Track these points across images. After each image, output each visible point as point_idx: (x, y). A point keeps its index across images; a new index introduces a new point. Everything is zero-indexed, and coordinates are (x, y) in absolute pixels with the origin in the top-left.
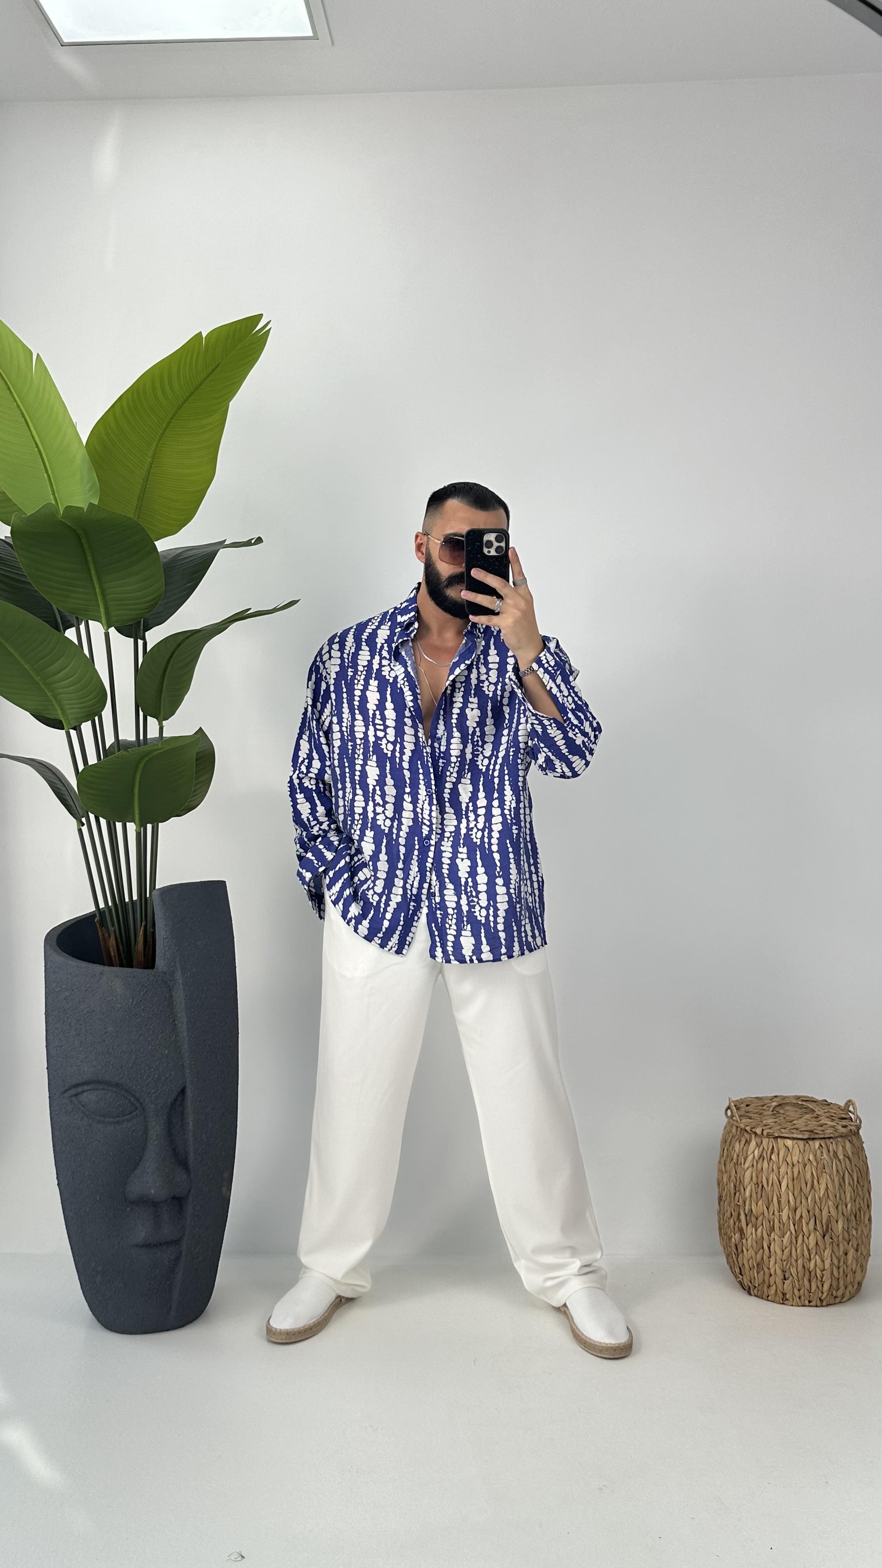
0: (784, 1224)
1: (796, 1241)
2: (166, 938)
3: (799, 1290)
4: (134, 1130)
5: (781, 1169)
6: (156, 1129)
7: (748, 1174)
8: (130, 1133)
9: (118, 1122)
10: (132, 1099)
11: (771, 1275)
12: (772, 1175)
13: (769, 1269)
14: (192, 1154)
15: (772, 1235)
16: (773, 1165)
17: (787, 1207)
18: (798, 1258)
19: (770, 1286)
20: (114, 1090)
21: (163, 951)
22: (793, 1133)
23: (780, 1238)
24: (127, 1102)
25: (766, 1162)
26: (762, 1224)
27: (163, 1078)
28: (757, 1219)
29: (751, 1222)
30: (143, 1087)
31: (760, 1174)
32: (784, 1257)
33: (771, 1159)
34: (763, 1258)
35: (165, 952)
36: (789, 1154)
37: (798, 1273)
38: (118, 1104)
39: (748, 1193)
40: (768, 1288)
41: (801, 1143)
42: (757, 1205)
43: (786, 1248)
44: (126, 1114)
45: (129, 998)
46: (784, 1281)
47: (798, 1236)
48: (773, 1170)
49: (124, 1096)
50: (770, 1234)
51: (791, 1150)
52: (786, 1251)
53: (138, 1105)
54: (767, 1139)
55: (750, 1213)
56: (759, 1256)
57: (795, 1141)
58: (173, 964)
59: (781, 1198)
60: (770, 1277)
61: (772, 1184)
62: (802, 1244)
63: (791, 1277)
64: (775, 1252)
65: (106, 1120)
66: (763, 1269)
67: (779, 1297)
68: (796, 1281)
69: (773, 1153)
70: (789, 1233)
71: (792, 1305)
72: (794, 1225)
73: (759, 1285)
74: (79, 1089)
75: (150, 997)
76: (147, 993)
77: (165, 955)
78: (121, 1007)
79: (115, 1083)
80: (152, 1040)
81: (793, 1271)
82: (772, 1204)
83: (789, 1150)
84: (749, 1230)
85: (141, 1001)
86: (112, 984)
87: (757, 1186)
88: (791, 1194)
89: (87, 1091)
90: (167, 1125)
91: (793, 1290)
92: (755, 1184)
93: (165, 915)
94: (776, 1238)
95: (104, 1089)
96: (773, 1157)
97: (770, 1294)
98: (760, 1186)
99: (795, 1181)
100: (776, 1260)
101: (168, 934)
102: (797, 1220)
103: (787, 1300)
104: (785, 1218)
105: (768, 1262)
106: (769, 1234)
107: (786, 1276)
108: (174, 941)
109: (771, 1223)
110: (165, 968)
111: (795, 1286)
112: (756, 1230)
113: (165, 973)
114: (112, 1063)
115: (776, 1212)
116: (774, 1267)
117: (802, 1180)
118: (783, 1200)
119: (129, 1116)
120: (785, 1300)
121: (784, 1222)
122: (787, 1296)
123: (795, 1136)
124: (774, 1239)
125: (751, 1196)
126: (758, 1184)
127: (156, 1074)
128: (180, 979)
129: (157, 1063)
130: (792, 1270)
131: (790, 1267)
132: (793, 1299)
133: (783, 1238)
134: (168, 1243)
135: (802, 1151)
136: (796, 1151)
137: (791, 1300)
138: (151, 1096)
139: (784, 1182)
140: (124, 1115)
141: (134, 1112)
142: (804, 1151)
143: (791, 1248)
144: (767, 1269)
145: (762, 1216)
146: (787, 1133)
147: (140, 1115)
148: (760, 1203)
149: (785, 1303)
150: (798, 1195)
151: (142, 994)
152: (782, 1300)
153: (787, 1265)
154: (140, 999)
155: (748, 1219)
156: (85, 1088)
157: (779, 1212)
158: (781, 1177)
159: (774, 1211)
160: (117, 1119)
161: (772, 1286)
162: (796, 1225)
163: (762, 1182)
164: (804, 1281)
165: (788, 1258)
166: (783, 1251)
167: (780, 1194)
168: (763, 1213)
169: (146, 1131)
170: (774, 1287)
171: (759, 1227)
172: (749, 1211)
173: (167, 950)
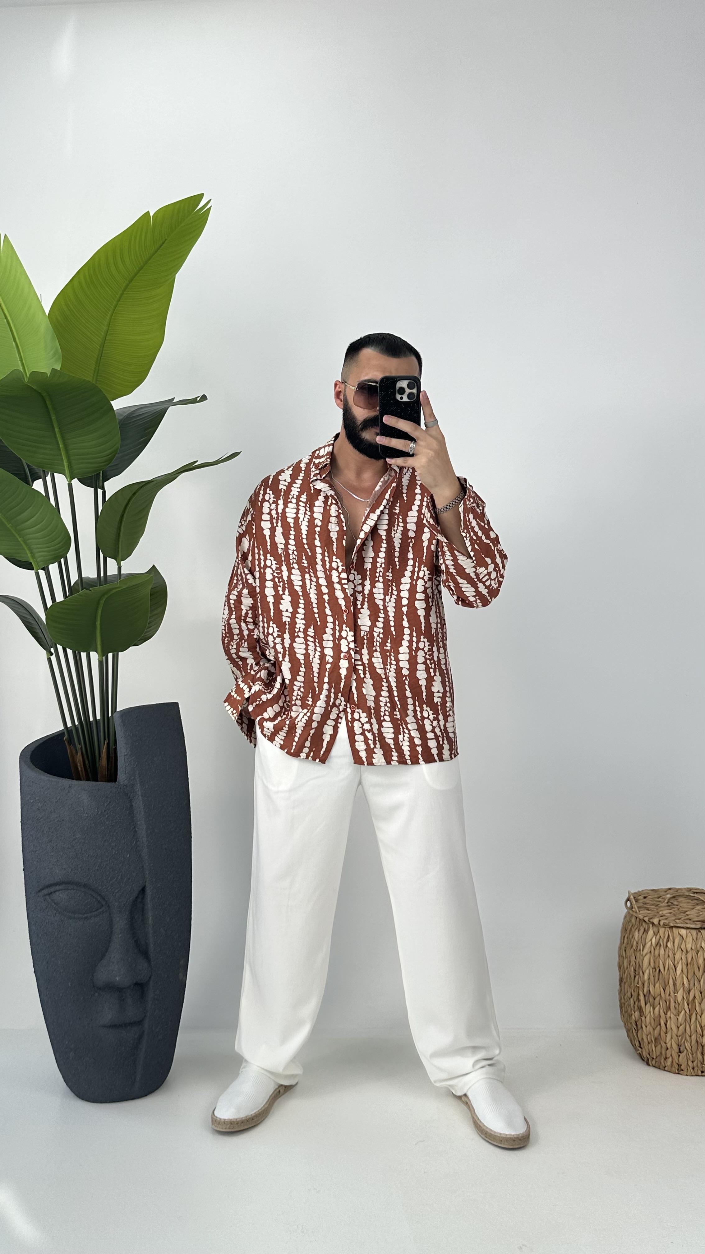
0: (679, 1004)
1: (690, 1019)
2: (126, 755)
3: (693, 1062)
4: (100, 925)
5: (676, 955)
6: (120, 923)
7: (646, 960)
8: (97, 927)
9: (86, 918)
10: (99, 898)
11: (668, 1049)
12: (668, 961)
13: (665, 1043)
14: (152, 946)
15: (669, 1013)
16: (669, 952)
17: (682, 989)
18: (692, 1034)
19: (666, 1058)
20: (83, 890)
21: (124, 766)
22: (687, 924)
23: (676, 1016)
24: (94, 900)
25: (662, 949)
26: (660, 1004)
27: (125, 879)
28: (654, 999)
29: (649, 1002)
30: (108, 887)
31: (657, 960)
32: (680, 1033)
33: (667, 946)
34: (660, 1034)
35: (126, 766)
36: (684, 942)
37: (692, 1047)
38: (86, 902)
39: (646, 977)
40: (665, 1060)
41: (694, 932)
42: (654, 987)
43: (681, 1025)
44: (94, 910)
45: (95, 808)
46: (680, 1054)
47: (692, 1014)
48: (669, 956)
49: (92, 896)
50: (667, 1012)
51: (685, 939)
52: (681, 1028)
53: (104, 903)
54: (664, 929)
55: (647, 995)
56: (657, 1032)
57: (688, 931)
58: (133, 778)
59: (676, 981)
60: (666, 1050)
61: (668, 969)
62: (695, 1022)
63: (685, 1051)
64: (671, 1028)
65: (76, 916)
66: (660, 1043)
67: (675, 1068)
68: (690, 1055)
69: (668, 941)
70: (683, 1012)
71: (687, 1075)
72: (688, 1005)
73: (656, 1058)
74: (52, 889)
75: (113, 807)
76: (111, 804)
77: (126, 769)
78: (88, 816)
79: (83, 884)
80: (116, 845)
81: (688, 1045)
82: (668, 986)
83: (683, 938)
84: (648, 1009)
85: (105, 811)
86: (79, 796)
87: (654, 970)
88: (685, 977)
89: (59, 890)
90: (130, 920)
91: (688, 1062)
92: (652, 969)
93: (125, 735)
94: (672, 1016)
95: (73, 889)
96: (669, 945)
97: (666, 1065)
98: (658, 970)
99: (689, 965)
100: (672, 1035)
101: (128, 751)
102: (690, 1000)
103: (682, 1070)
104: (680, 999)
105: (665, 1036)
106: (665, 1012)
107: (681, 1050)
108: (133, 758)
109: (668, 1003)
110: (126, 781)
111: (690, 1059)
112: (654, 1009)
113: (126, 786)
114: (80, 866)
115: (672, 994)
116: (670, 1042)
117: (695, 965)
118: (678, 983)
119: (96, 913)
120: (680, 1071)
121: (679, 1002)
122: (682, 1067)
123: (688, 926)
124: (670, 1017)
125: (649, 979)
126: (655, 968)
127: (119, 876)
128: (140, 791)
129: (120, 865)
130: (686, 1044)
131: (684, 1042)
132: (687, 1069)
133: (679, 1016)
134: (132, 1024)
135: (695, 939)
136: (689, 940)
137: (686, 1070)
138: (115, 895)
139: (679, 967)
140: (91, 912)
141: (101, 908)
142: (697, 939)
143: (686, 1025)
144: (664, 1044)
145: (659, 997)
146: (682, 923)
147: (106, 911)
148: (657, 985)
149: (680, 1073)
150: (691, 979)
151: (106, 804)
152: (678, 1070)
153: (681, 1040)
154: (104, 809)
155: (646, 999)
156: (58, 888)
157: (675, 993)
158: (676, 962)
159: (670, 993)
160: (86, 915)
161: (669, 1058)
162: (690, 1005)
163: (659, 967)
164: (697, 1054)
165: (683, 1034)
166: (678, 1028)
167: (676, 978)
168: (660, 994)
169: (111, 925)
170: (670, 1060)
171: (656, 1007)
172: (647, 992)
173: (127, 765)
